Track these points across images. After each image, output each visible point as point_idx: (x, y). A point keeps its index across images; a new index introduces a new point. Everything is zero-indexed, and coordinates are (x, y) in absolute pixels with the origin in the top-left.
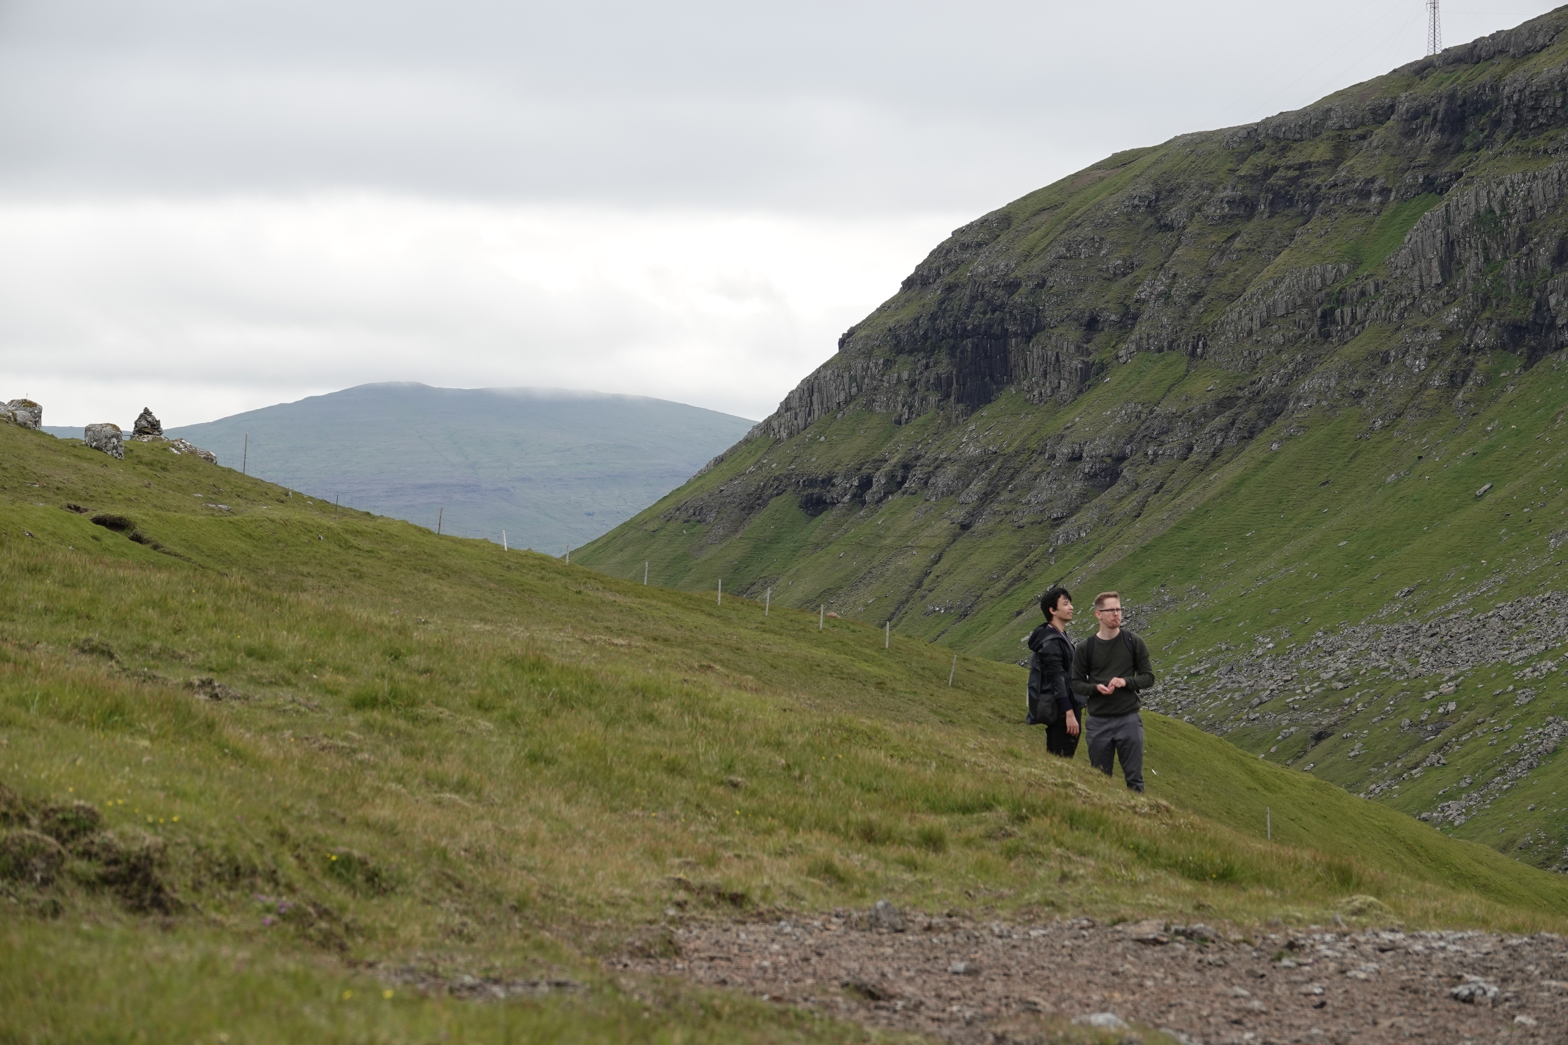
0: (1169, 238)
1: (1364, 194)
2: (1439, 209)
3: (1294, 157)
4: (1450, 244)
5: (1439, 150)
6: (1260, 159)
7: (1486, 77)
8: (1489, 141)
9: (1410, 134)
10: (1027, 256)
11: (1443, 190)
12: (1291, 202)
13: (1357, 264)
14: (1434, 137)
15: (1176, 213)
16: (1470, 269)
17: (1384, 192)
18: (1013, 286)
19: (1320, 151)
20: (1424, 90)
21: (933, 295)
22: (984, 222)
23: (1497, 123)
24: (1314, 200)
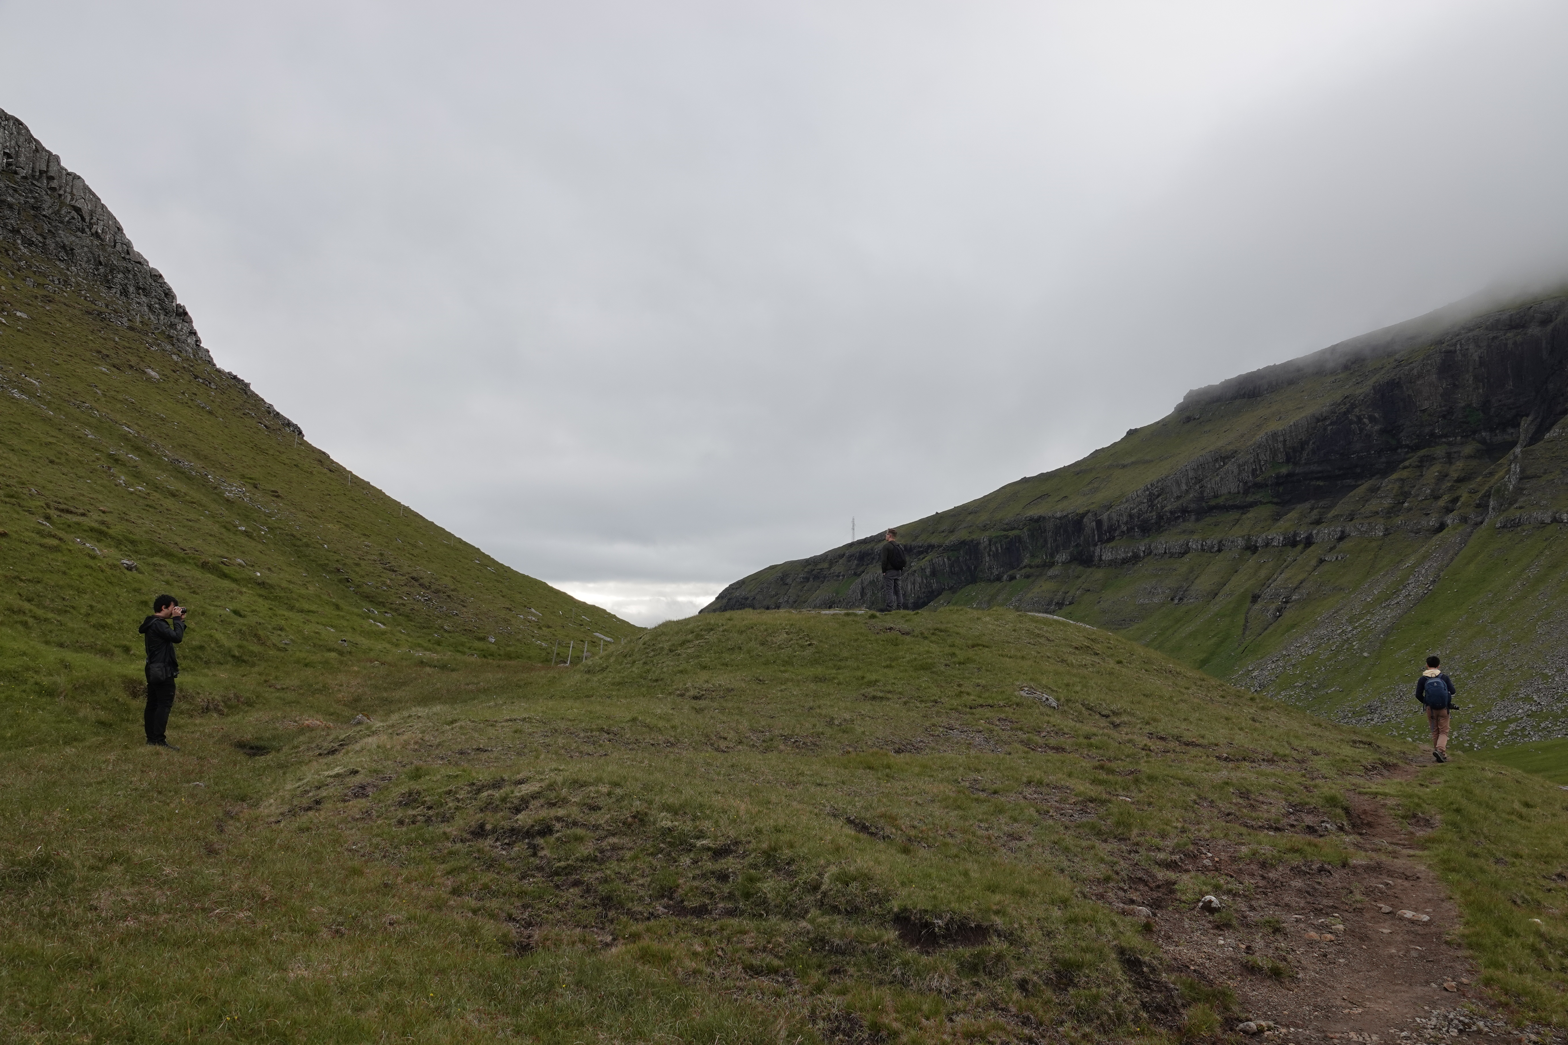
0: (787, 587)
1: (838, 576)
2: (860, 580)
3: (819, 567)
4: (863, 589)
5: (857, 565)
6: (810, 567)
7: (869, 547)
8: (871, 563)
9: (849, 561)
10: (750, 591)
11: (860, 575)
12: (819, 578)
13: (837, 594)
14: (856, 562)
15: (789, 581)
16: (868, 595)
17: (843, 576)
18: (747, 599)
19: (826, 565)
20: (853, 550)
21: (725, 601)
22: (738, 582)
23: (873, 559)
24: (825, 577)
